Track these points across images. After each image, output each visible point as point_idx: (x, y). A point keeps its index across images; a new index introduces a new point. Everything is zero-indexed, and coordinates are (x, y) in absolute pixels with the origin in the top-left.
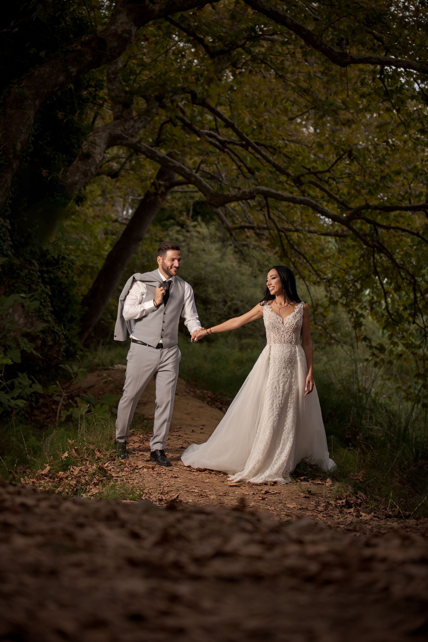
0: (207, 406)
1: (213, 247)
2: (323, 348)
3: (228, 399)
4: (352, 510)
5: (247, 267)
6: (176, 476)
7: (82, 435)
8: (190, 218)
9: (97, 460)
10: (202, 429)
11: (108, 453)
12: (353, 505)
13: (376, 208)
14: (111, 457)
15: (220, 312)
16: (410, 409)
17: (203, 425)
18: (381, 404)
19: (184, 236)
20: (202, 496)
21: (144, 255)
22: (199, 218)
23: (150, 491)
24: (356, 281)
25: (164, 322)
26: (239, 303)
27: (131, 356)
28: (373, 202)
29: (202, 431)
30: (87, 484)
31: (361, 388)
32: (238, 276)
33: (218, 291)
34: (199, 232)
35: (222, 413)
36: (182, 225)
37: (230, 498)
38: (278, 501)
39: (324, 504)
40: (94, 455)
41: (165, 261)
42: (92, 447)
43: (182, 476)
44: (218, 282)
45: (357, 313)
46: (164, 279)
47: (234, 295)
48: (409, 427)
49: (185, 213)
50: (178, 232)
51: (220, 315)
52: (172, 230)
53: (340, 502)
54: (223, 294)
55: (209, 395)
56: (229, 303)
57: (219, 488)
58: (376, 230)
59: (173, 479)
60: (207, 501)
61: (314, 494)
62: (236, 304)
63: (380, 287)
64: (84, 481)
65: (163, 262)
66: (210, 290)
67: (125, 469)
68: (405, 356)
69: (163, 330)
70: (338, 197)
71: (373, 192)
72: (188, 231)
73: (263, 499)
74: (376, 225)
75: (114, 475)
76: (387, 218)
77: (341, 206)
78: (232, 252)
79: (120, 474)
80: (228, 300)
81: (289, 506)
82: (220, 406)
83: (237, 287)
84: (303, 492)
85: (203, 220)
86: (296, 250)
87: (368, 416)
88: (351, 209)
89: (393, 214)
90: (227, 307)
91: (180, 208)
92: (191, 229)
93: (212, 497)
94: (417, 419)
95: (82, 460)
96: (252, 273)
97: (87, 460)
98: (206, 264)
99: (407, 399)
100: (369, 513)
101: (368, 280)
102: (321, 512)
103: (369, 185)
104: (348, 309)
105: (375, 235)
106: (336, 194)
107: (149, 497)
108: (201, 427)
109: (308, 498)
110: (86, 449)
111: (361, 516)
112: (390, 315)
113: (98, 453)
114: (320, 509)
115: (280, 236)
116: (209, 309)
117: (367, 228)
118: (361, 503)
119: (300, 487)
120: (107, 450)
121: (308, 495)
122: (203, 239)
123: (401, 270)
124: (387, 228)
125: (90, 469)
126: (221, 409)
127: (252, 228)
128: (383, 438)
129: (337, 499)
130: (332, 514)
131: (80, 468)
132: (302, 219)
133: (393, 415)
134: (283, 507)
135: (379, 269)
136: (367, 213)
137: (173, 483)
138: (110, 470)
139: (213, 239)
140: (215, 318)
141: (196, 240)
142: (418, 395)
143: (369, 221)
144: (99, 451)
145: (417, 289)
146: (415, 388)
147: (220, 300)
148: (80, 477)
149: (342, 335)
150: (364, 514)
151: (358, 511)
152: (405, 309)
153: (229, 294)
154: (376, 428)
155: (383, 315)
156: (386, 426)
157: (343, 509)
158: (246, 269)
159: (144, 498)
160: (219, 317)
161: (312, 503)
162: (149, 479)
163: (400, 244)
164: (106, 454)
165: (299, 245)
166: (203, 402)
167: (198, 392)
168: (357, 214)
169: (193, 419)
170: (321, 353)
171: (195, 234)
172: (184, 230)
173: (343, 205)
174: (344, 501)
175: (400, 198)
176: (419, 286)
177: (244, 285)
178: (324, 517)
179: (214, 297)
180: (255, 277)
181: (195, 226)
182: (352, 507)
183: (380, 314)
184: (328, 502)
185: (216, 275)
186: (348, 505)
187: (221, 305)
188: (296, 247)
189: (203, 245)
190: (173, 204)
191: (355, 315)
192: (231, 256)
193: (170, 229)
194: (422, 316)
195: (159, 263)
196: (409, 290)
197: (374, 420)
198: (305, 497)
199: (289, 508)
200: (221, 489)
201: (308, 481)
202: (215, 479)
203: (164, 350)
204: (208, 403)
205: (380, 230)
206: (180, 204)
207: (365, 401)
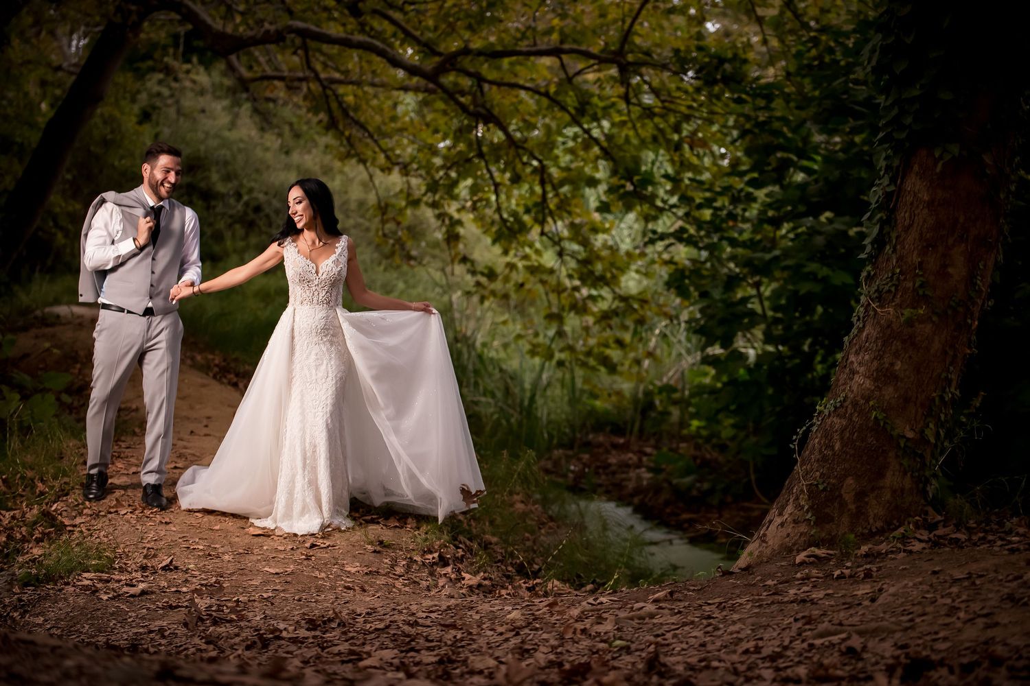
0: (214, 382)
1: (218, 106)
2: (398, 267)
3: (247, 367)
4: (449, 569)
5: (274, 138)
6: (168, 520)
7: (15, 454)
8: (180, 58)
9: (39, 496)
10: (206, 426)
11: (57, 484)
12: (450, 561)
13: (480, 53)
14: (63, 490)
15: (231, 212)
16: (538, 368)
17: (209, 418)
18: (492, 359)
19: (170, 88)
20: (210, 555)
21: (105, 122)
22: (195, 59)
23: (126, 550)
24: (449, 168)
25: (153, 272)
26: (261, 197)
27: (101, 331)
28: (477, 44)
29: (206, 431)
30: (24, 540)
31: (459, 336)
32: (259, 152)
33: (228, 178)
34: (194, 82)
35: (237, 395)
36: (168, 70)
37: (255, 558)
38: (333, 561)
39: (404, 563)
40: (34, 487)
41: (155, 172)
42: (30, 474)
43: (178, 521)
44: (226, 163)
45: (451, 218)
46: (151, 203)
47: (253, 184)
48: (537, 397)
49: (171, 51)
50: (160, 82)
51: (231, 217)
52: (150, 80)
53: (430, 556)
54: (236, 183)
55: (217, 362)
56: (246, 198)
57: (237, 539)
58: (480, 87)
59: (162, 527)
60: (218, 565)
61: (388, 546)
62: (256, 199)
63: (488, 176)
64: (19, 536)
65: (151, 172)
66: (215, 177)
67: (85, 511)
68: (527, 286)
69: (152, 285)
70: (417, 33)
71: (475, 26)
72: (176, 80)
73: (308, 558)
74: (479, 79)
75: (67, 522)
76: (499, 68)
77: (425, 49)
78: (249, 113)
79: (78, 520)
80: (243, 191)
81: (348, 569)
82: (235, 380)
83: (257, 171)
84: (371, 543)
85: (201, 62)
86: (352, 118)
87: (472, 380)
88: (440, 54)
89: (506, 62)
90: (242, 203)
91: (163, 42)
92: (181, 76)
93: (226, 557)
94: (549, 384)
95: (14, 497)
96: (282, 147)
97: (22, 496)
98: (207, 133)
99: (533, 353)
100: (475, 574)
101: (467, 166)
102: (400, 576)
103: (468, 16)
104: (437, 212)
105: (479, 94)
106: (417, 29)
107: (125, 564)
108: (205, 422)
109: (379, 552)
110: (20, 478)
111: (464, 579)
112: (504, 221)
113: (40, 484)
114: (399, 570)
115: (327, 97)
116: (214, 207)
117: (466, 82)
118: (463, 556)
119: (366, 536)
120: (55, 478)
121: (378, 548)
122: (202, 92)
123: (521, 151)
124: (499, 84)
125: (28, 515)
126: (235, 385)
127: (281, 79)
128: (496, 416)
129: (425, 552)
130: (417, 580)
131: (12, 513)
132: (361, 68)
133: (512, 378)
134: (339, 572)
135: (485, 149)
136: (466, 62)
137: (163, 533)
138: (61, 514)
139: (217, 91)
140: (222, 222)
141: (190, 94)
142: (549, 347)
143: (469, 74)
144: (42, 481)
145: (547, 180)
146: (545, 336)
147: (231, 193)
148: (12, 528)
149: (428, 245)
150: (467, 576)
151: (459, 571)
152: (528, 211)
153: (245, 181)
154: (483, 399)
155: (493, 223)
156: (499, 395)
157: (435, 567)
158: (272, 141)
159: (117, 566)
160: (230, 221)
161: (386, 561)
162: (124, 528)
163: (520, 107)
164: (54, 486)
165: (357, 109)
166: (207, 374)
167: (199, 358)
168: (450, 62)
169: (191, 408)
170: (395, 275)
171: (188, 84)
172: (170, 79)
173: (427, 48)
174: (436, 555)
175: (519, 35)
176: (550, 175)
177: (268, 167)
178: (405, 585)
179: (221, 188)
180: (287, 153)
181: (188, 72)
182: (448, 565)
183: (489, 221)
184: (410, 558)
185: (223, 152)
186: (443, 561)
187: (232, 201)
188: (351, 114)
189: (202, 102)
190: (152, 35)
191: (447, 222)
192: (248, 121)
193: (148, 77)
194: (555, 222)
195: (144, 174)
196: (534, 181)
197: (481, 388)
198: (375, 551)
199: (349, 572)
200: (241, 541)
201: (378, 523)
202: (230, 524)
203: (154, 318)
204: (215, 377)
205: (486, 87)
206: (163, 34)
207: (466, 356)
